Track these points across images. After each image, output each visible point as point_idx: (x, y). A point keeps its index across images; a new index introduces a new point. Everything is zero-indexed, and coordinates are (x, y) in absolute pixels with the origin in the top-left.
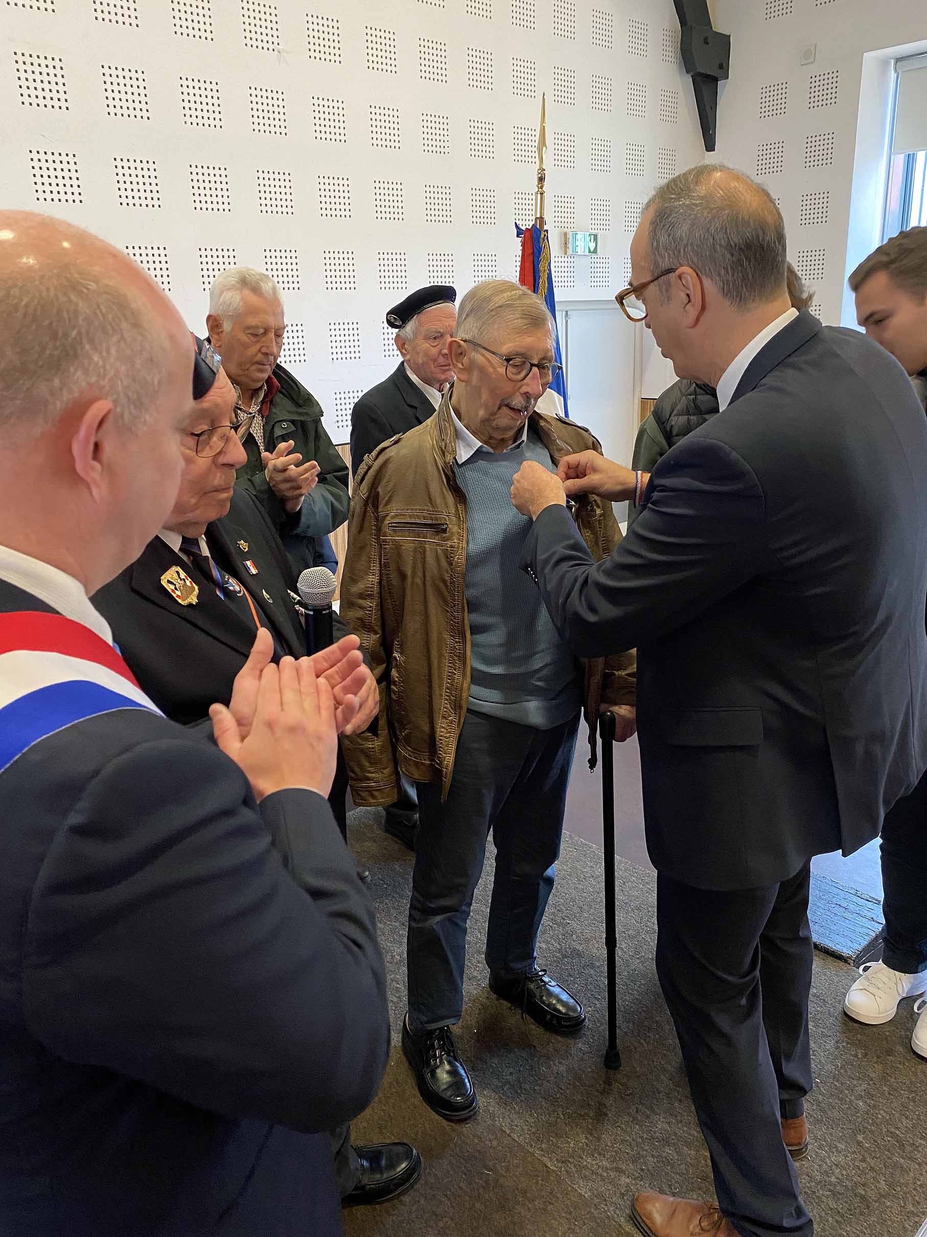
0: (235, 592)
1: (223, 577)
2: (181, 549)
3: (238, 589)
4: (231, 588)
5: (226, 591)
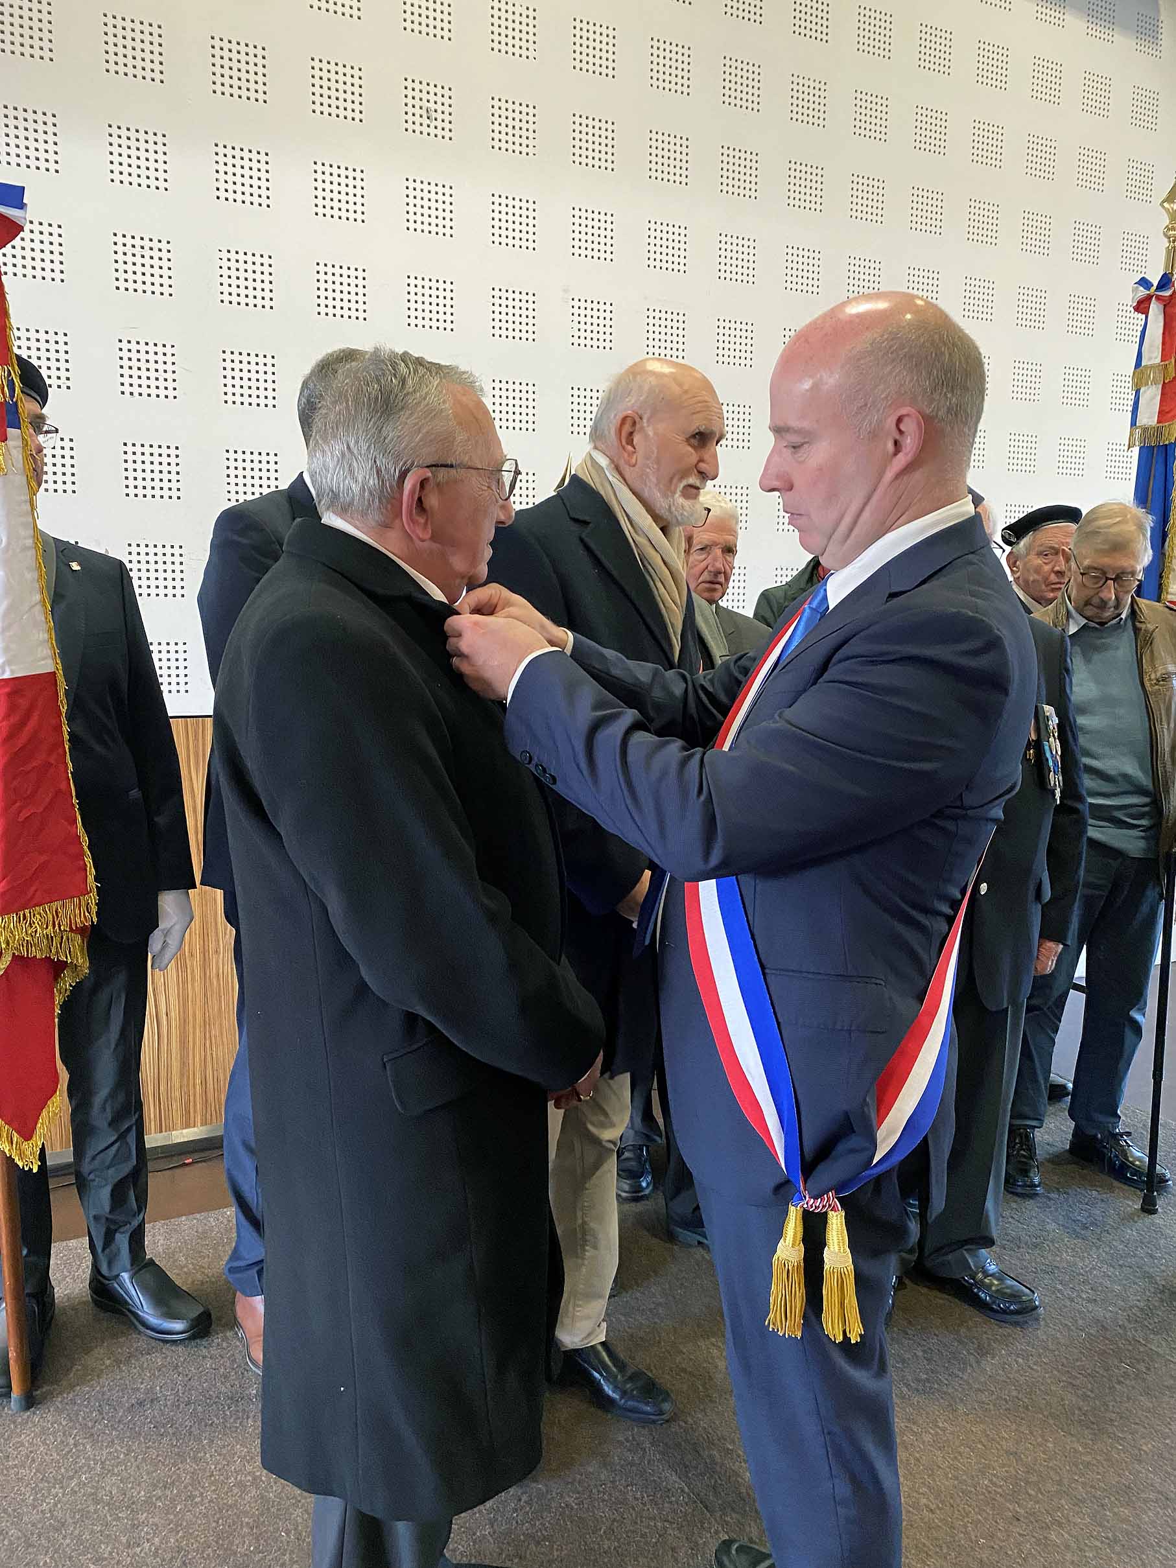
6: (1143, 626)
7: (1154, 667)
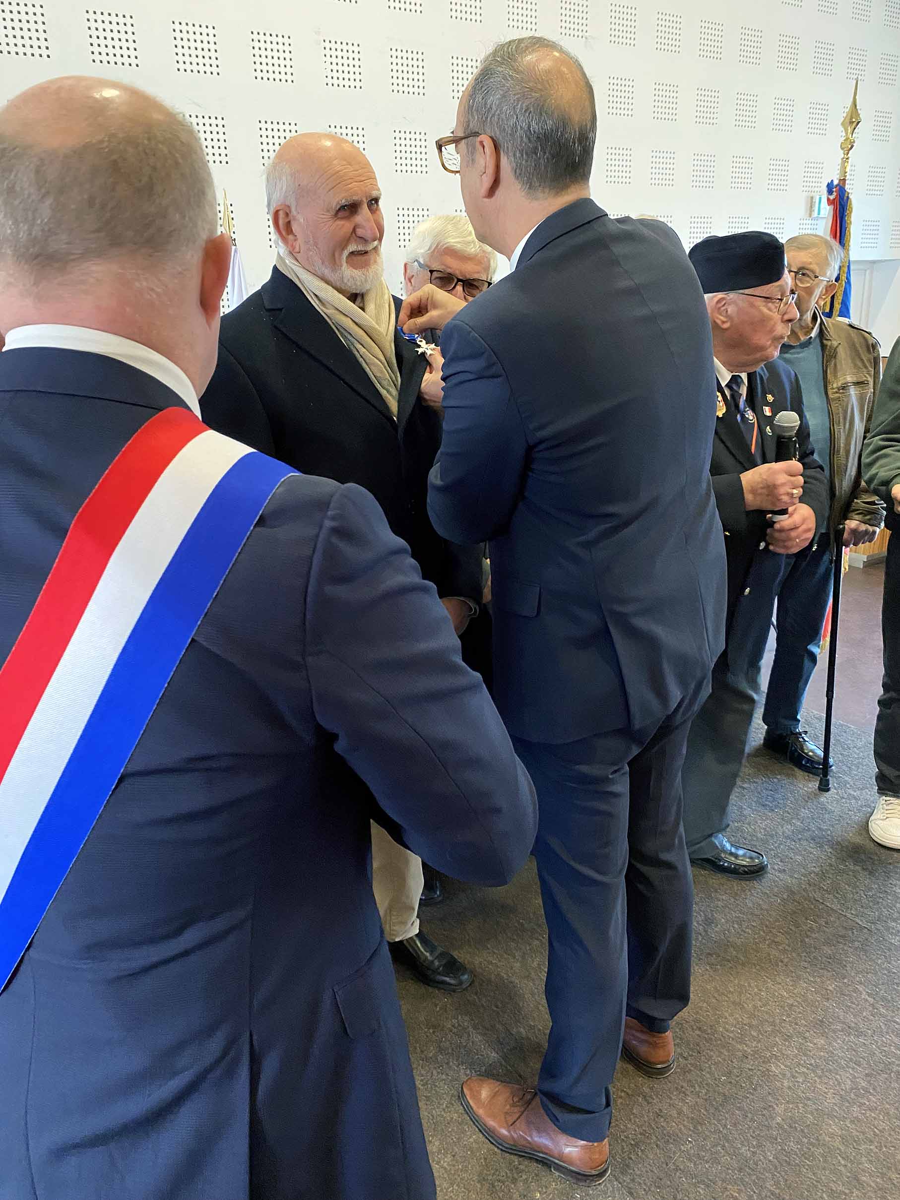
0: (748, 418)
1: (745, 408)
2: (727, 385)
3: (751, 418)
4: (747, 416)
5: (743, 416)
6: (829, 343)
7: (835, 376)
